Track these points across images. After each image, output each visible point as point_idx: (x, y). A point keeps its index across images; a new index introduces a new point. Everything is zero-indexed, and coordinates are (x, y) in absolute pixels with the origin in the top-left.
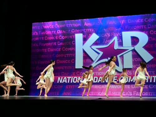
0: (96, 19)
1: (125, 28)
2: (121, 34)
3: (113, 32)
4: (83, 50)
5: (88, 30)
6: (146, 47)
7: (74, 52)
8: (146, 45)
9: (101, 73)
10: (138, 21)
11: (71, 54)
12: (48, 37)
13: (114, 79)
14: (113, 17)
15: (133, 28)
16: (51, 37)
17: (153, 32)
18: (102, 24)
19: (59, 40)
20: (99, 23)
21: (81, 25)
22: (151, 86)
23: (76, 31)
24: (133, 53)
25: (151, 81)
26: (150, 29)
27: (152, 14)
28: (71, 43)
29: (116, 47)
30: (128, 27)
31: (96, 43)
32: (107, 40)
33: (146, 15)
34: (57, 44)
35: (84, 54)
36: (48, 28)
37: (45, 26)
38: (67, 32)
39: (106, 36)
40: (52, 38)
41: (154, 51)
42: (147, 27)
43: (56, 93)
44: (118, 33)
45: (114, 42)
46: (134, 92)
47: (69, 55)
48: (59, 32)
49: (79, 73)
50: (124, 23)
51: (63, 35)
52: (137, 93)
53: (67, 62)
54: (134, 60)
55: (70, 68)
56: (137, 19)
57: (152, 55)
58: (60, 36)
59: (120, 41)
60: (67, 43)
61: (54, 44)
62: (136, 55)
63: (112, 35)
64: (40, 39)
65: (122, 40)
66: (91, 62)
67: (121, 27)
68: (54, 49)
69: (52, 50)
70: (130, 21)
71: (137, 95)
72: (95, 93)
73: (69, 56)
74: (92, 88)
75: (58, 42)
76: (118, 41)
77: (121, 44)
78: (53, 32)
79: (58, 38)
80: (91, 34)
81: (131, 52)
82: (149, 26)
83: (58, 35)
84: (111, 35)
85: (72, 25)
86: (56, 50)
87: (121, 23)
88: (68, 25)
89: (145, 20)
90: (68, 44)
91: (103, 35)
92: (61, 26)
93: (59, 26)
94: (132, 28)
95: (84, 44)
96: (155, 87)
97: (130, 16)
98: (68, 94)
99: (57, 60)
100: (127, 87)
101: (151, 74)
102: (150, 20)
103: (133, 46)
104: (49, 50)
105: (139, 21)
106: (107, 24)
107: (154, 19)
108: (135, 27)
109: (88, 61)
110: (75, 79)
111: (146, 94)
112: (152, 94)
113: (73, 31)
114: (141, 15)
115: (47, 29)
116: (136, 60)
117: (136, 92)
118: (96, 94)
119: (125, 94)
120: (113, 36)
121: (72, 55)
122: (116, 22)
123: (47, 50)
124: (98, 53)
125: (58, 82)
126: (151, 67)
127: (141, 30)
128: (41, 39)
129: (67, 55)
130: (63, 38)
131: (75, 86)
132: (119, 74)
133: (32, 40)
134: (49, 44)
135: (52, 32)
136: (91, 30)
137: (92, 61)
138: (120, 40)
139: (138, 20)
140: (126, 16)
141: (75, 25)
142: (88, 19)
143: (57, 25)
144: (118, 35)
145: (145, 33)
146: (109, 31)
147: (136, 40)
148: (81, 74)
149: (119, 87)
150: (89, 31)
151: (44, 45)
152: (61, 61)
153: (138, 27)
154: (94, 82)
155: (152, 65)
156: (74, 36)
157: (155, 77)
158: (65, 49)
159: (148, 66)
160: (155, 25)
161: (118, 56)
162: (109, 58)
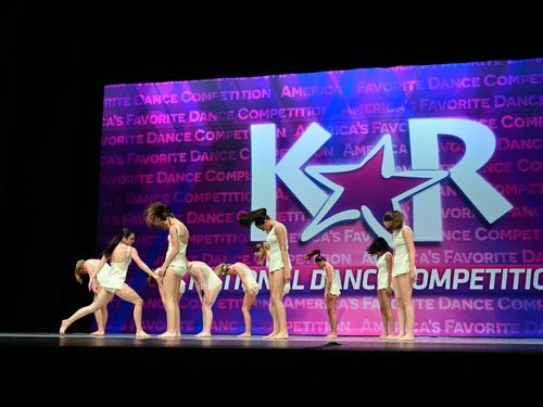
0: (321, 73)
1: (418, 105)
2: (406, 128)
3: (378, 119)
5: (294, 112)
6: (489, 172)
7: (246, 185)
8: (488, 164)
9: (335, 259)
10: (462, 83)
11: (236, 193)
12: (158, 135)
14: (380, 70)
15: (446, 107)
16: (168, 135)
17: (513, 121)
18: (340, 91)
19: (194, 145)
20: (330, 87)
21: (269, 96)
22: (504, 304)
23: (254, 114)
24: (445, 190)
25: (504, 287)
26: (503, 112)
27: (510, 62)
28: (236, 154)
30: (428, 103)
31: (320, 157)
32: (357, 148)
33: (489, 62)
34: (188, 157)
35: (279, 194)
36: (160, 103)
37: (148, 97)
38: (222, 116)
39: (353, 134)
40: (171, 138)
41: (515, 186)
42: (491, 103)
43: (185, 325)
44: (396, 125)
45: (380, 154)
46: (447, 322)
47: (228, 196)
48: (194, 116)
50: (414, 89)
51: (210, 126)
52: (459, 324)
53: (220, 218)
54: (450, 215)
55: (232, 238)
56: (460, 76)
57: (509, 197)
58: (199, 131)
59: (403, 150)
60: (224, 156)
61: (178, 157)
62: (454, 197)
63: (375, 128)
64: (130, 140)
65: (408, 148)
66: (303, 219)
67: (406, 102)
68: (178, 175)
69: (171, 179)
70: (434, 83)
71: (455, 331)
72: (317, 326)
73: (230, 200)
74: (305, 310)
75: (192, 152)
76: (394, 149)
77: (404, 159)
78: (177, 118)
79: (192, 136)
80: (304, 124)
82: (500, 101)
83: (193, 128)
84: (370, 128)
85: (241, 94)
86: (185, 177)
87: (405, 89)
88: (228, 96)
89: (486, 83)
90: (225, 159)
91: (344, 130)
92: (203, 97)
93: (197, 97)
94: (442, 108)
95: (279, 158)
96: (517, 305)
97: (435, 66)
98: (226, 329)
99: (189, 213)
100: (424, 304)
101: (504, 261)
102: (502, 81)
103: (445, 169)
104: (162, 177)
105: (466, 83)
106: (359, 91)
107: (517, 77)
108: (452, 105)
109: (293, 216)
111: (487, 329)
112: (509, 328)
113: (243, 114)
114: (473, 64)
115: (155, 107)
116: (456, 213)
117: (453, 321)
118: (320, 329)
119: (418, 327)
120: (379, 130)
121: (240, 196)
122: (387, 87)
123: (155, 179)
124: (329, 191)
126: (506, 239)
127: (474, 114)
128: (135, 140)
129: (221, 197)
130: (208, 137)
133: (104, 143)
134: (162, 158)
135: (171, 118)
136: (306, 113)
137: (309, 216)
138: (402, 146)
139: (464, 80)
140: (422, 67)
141: (251, 95)
142: (293, 75)
143: (188, 92)
144: (394, 131)
145: (487, 124)
146: (365, 115)
147: (455, 147)
150: (297, 115)
151: (146, 162)
152: (202, 215)
153: (462, 103)
154: (313, 287)
155: (510, 231)
156: (245, 131)
157: (517, 272)
158: (215, 175)
159: (494, 235)
160: (519, 99)
161: (396, 201)
162: (364, 208)
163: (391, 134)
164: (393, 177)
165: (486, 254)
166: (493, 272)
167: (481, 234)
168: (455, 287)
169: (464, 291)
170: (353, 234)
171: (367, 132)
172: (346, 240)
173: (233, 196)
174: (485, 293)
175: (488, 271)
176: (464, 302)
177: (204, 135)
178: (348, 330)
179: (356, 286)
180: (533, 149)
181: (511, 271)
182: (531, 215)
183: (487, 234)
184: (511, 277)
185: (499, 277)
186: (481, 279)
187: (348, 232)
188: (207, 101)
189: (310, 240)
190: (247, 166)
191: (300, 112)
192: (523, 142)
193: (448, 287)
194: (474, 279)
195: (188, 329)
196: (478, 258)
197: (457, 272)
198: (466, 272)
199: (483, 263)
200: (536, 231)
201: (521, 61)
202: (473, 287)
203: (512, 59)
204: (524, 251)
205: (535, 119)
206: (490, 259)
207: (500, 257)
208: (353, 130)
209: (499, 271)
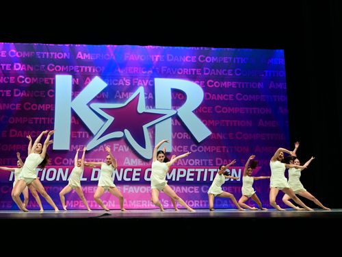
0: (103, 46)
1: (160, 72)
2: (153, 83)
3: (136, 77)
4: (72, 110)
5: (84, 69)
6: (200, 112)
7: (51, 114)
8: (199, 107)
10: (186, 59)
11: (44, 119)
13: (135, 174)
14: (139, 47)
15: (176, 72)
17: (213, 83)
18: (114, 58)
19: (16, 85)
20: (108, 55)
21: (69, 58)
22: (205, 189)
23: (58, 68)
24: (174, 122)
25: (205, 179)
26: (208, 78)
27: (213, 49)
28: (46, 94)
29: (142, 108)
30: (166, 69)
31: (100, 98)
32: (123, 93)
33: (202, 48)
34: (12, 93)
35: (73, 120)
38: (37, 68)
39: (121, 85)
40: (1, 80)
41: (213, 121)
42: (202, 72)
43: (6, 204)
44: (147, 81)
45: (137, 98)
47: (38, 120)
48: (17, 67)
49: (61, 161)
50: (159, 59)
51: (27, 74)
53: (33, 134)
54: (176, 136)
56: (185, 54)
57: (210, 127)
58: (21, 76)
59: (150, 96)
60: (37, 94)
61: (5, 93)
62: (179, 126)
63: (134, 82)
65: (154, 95)
66: (88, 136)
67: (153, 67)
68: (4, 105)
70: (170, 58)
72: (94, 204)
73: (40, 122)
74: (88, 193)
75: (15, 90)
76: (145, 96)
77: (151, 102)
78: (5, 67)
79: (15, 80)
80: (91, 77)
81: (170, 120)
82: (207, 71)
83: (16, 74)
84: (131, 82)
85: (50, 55)
86: (9, 106)
87: (153, 60)
88: (41, 55)
89: (200, 60)
90: (38, 96)
91: (115, 82)
92: (24, 54)
93: (19, 54)
94: (174, 73)
95: (73, 97)
97: (171, 47)
98: (34, 206)
99: (11, 131)
101: (206, 164)
102: (208, 59)
103: (175, 109)
106: (125, 59)
107: (217, 58)
108: (180, 71)
109: (82, 134)
110: (52, 172)
111: (195, 204)
112: (207, 203)
113: (51, 68)
114: (193, 48)
116: (180, 136)
118: (96, 206)
120: (136, 84)
121: (47, 120)
122: (143, 58)
124: (104, 119)
125: (11, 179)
126: (207, 152)
127: (192, 78)
129: (34, 121)
130: (26, 81)
131: (51, 188)
132: (144, 164)
136: (92, 70)
137: (91, 135)
138: (150, 94)
139: (187, 57)
140: (164, 47)
141: (57, 56)
142: (84, 45)
143: (14, 51)
144: (146, 85)
145: (199, 84)
146: (129, 74)
147: (181, 97)
148: (66, 162)
149: (143, 190)
150: (86, 71)
152: (20, 132)
153: (186, 71)
154: (93, 179)
155: (209, 147)
156: (52, 79)
157: (212, 171)
158: (30, 106)
159: (201, 149)
160: (217, 70)
161: (145, 127)
162: (126, 131)
163: (144, 86)
164: (144, 113)
165: (196, 160)
166: (199, 171)
167: (194, 148)
168: (178, 179)
169: (183, 182)
170: (119, 146)
171: (129, 84)
172: (114, 150)
173: (42, 120)
174: (195, 183)
175: (197, 170)
176: (183, 188)
177: (24, 79)
178: (114, 206)
179: (119, 179)
180: (223, 100)
181: (210, 170)
182: (221, 138)
183: (197, 148)
184: (209, 173)
185: (203, 173)
186: (193, 174)
187: (115, 145)
188: (26, 57)
189: (92, 150)
190: (52, 101)
191: (88, 69)
192: (218, 95)
193: (174, 179)
194: (189, 174)
195: (8, 206)
196: (192, 162)
197: (179, 170)
198: (184, 170)
199: (194, 165)
200: (224, 147)
201: (219, 49)
202: (188, 179)
203: (215, 47)
204: (217, 159)
205: (225, 83)
206: (198, 163)
207: (203, 162)
208: (121, 83)
209: (203, 170)
